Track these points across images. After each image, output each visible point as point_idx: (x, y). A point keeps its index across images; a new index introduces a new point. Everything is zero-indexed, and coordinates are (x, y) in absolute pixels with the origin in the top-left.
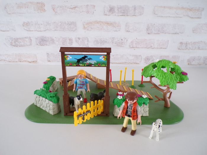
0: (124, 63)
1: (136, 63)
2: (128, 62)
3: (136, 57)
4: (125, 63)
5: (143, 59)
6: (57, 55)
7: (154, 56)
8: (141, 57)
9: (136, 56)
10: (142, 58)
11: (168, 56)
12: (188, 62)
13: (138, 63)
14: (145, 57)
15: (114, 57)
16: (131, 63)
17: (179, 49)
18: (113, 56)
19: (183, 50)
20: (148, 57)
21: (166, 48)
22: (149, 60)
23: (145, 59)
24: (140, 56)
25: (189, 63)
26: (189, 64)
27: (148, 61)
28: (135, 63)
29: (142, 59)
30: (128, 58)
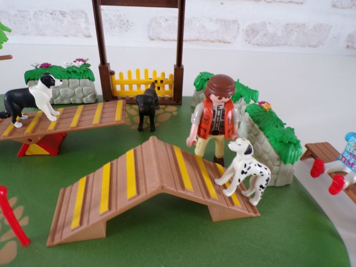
0: (193, 40)
1: (224, 42)
2: (205, 39)
3: (226, 24)
4: (198, 40)
5: (243, 30)
6: (16, 15)
7: (270, 23)
8: (238, 25)
9: (225, 21)
10: (238, 28)
11: (304, 24)
12: (348, 42)
13: (229, 41)
14: (249, 26)
15: (169, 22)
16: (212, 40)
17: (334, 6)
18: (167, 20)
19: (343, 8)
20: (255, 24)
21: (302, 3)
22: (258, 33)
23: (247, 31)
24: (235, 22)
25: (350, 44)
26: (348, 47)
27: (254, 38)
28: (220, 41)
29: (238, 32)
30: (203, 26)
